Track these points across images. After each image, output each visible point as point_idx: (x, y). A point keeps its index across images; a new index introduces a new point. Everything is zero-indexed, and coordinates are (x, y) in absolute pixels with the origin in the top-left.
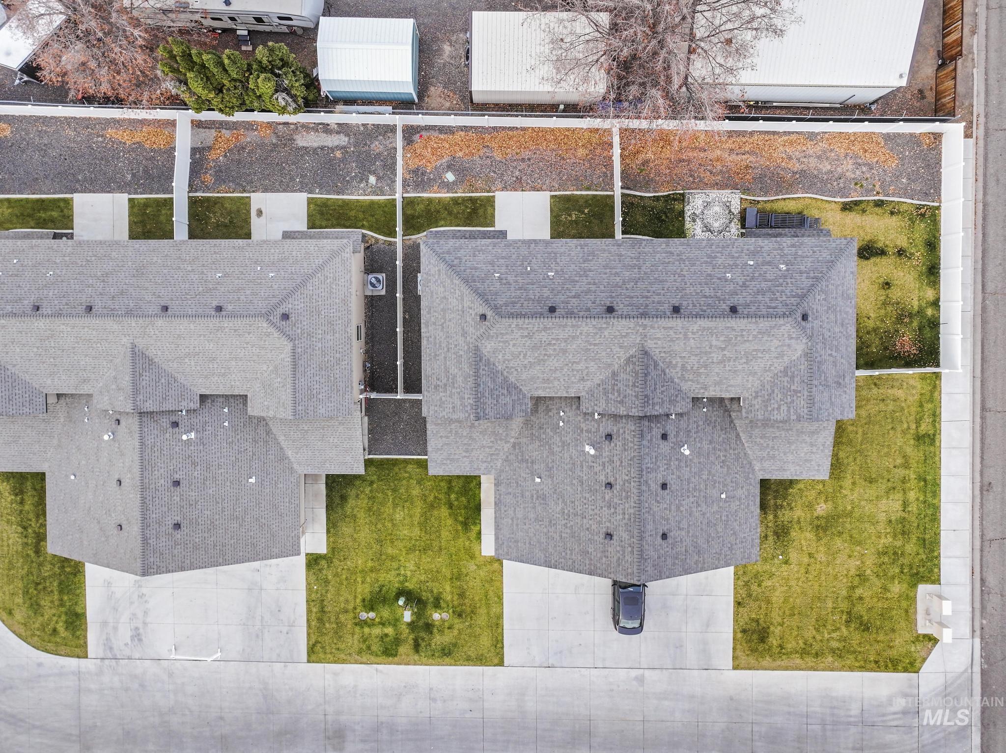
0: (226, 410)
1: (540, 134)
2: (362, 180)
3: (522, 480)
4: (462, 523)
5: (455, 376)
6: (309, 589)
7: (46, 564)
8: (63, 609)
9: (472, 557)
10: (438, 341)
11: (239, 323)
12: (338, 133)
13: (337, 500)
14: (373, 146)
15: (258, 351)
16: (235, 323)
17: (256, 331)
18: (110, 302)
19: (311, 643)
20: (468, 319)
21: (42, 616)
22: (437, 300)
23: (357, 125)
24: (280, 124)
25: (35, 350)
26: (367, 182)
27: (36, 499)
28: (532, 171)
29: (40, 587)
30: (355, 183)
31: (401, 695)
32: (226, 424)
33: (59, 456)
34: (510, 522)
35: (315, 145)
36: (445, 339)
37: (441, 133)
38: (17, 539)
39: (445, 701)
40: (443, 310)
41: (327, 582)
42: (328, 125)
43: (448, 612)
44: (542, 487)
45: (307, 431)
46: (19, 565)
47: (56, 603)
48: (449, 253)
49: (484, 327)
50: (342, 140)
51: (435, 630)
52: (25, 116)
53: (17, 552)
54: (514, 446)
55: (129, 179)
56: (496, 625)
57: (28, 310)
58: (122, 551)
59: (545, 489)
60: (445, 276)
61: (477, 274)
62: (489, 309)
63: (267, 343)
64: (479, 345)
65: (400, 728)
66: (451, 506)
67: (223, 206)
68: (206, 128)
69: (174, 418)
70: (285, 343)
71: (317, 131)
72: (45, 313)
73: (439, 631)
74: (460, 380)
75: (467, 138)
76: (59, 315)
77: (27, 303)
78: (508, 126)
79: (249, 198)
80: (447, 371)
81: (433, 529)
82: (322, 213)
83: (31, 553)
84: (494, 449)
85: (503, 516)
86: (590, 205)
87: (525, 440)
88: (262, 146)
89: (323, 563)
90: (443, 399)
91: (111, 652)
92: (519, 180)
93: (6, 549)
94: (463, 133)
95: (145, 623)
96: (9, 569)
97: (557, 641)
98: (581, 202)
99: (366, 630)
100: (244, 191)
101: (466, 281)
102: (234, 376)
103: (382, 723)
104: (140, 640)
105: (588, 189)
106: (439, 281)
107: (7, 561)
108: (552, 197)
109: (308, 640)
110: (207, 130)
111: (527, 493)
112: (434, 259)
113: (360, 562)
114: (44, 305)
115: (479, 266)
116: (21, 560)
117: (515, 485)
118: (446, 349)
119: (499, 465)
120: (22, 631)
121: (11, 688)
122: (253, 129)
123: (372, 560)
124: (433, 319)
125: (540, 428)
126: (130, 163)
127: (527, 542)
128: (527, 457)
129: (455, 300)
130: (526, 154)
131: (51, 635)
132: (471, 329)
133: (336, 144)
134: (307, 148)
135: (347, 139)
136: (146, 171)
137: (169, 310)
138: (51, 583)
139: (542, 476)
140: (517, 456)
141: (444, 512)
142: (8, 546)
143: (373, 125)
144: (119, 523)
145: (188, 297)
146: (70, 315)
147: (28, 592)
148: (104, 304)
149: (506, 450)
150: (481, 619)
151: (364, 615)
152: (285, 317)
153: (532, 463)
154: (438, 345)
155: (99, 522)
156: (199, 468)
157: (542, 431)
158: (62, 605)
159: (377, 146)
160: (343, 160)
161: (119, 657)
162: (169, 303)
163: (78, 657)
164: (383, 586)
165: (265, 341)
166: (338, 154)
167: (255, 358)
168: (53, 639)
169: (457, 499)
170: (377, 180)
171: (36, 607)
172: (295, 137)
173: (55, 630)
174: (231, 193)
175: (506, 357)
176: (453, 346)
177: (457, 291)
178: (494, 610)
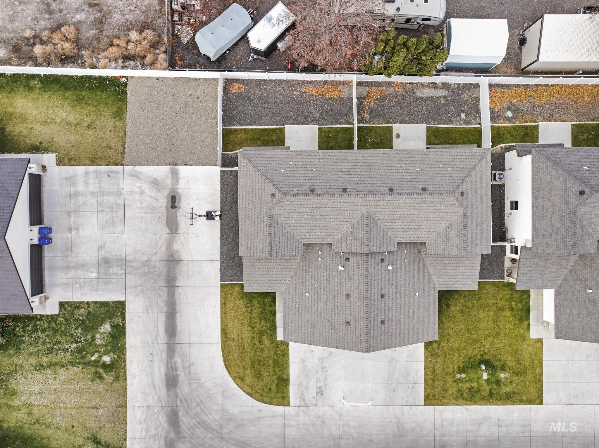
0: (406, 252)
1: (563, 89)
2: (457, 116)
3: (577, 291)
4: (519, 319)
5: (558, 229)
6: (426, 361)
7: (265, 349)
8: (276, 377)
9: (524, 339)
10: (545, 208)
11: (437, 198)
12: (442, 88)
13: (444, 307)
14: (462, 96)
15: (442, 215)
16: (435, 198)
17: (445, 202)
18: (356, 187)
19: (426, 393)
20: (570, 194)
21: (263, 381)
22: (545, 184)
23: (454, 84)
24: (407, 83)
25: (306, 216)
26: (460, 117)
27: (260, 310)
28: (559, 110)
29: (261, 363)
30: (453, 118)
31: (481, 423)
32: (406, 260)
33: (295, 282)
34: (568, 317)
35: (428, 96)
36: (551, 206)
37: (503, 88)
38: (248, 335)
39: (507, 427)
40: (549, 189)
41: (437, 355)
42: (436, 84)
43: (509, 373)
44: (593, 295)
45: (447, 265)
46: (249, 350)
47: (271, 373)
48: (551, 155)
49: (583, 199)
50: (444, 93)
51: (502, 384)
52: (253, 79)
53: (247, 342)
54: (571, 271)
55: (318, 116)
56: (539, 380)
57: (308, 191)
58: (349, 338)
59: (595, 296)
60: (551, 169)
61: (573, 167)
62: (587, 188)
63: (449, 210)
64: (578, 209)
65: (480, 444)
66: (512, 309)
67: (376, 132)
68: (362, 86)
69: (382, 257)
70: (461, 210)
71: (429, 87)
72: (319, 193)
73: (504, 384)
74: (563, 230)
75: (519, 91)
76: (327, 194)
77: (306, 188)
78: (543, 84)
79: (392, 127)
80: (552, 225)
81: (501, 323)
82: (435, 136)
83: (256, 342)
84: (558, 274)
85: (562, 313)
86: (595, 130)
87: (579, 267)
88: (396, 96)
89: (435, 345)
90: (549, 242)
91: (304, 402)
92: (552, 115)
93: (240, 340)
94: (516, 89)
95: (325, 384)
96: (242, 353)
97: (575, 389)
98: (590, 128)
99: (460, 385)
100: (388, 123)
101: (568, 171)
102: (422, 230)
103: (469, 441)
104: (322, 394)
105: (594, 120)
106: (547, 173)
107: (241, 348)
108: (572, 125)
109: (425, 392)
110: (363, 87)
111: (581, 299)
112: (543, 159)
113: (457, 344)
114: (317, 188)
115: (573, 163)
116: (250, 347)
117: (571, 294)
118: (551, 213)
119: (559, 283)
120: (249, 390)
121: (242, 425)
122: (391, 86)
123: (464, 342)
124: (541, 195)
125: (592, 260)
126: (318, 107)
127: (581, 328)
128: (581, 278)
129: (559, 183)
130: (554, 100)
131: (267, 392)
132: (572, 200)
133: (440, 95)
134: (423, 98)
135: (447, 92)
136: (327, 111)
137: (394, 190)
138: (268, 361)
139: (593, 288)
140: (573, 277)
141: (508, 313)
142: (242, 338)
143: (463, 84)
144: (347, 321)
145: (403, 183)
146: (334, 194)
147: (254, 366)
148: (352, 187)
149: (565, 274)
150: (529, 377)
151: (458, 376)
152: (462, 194)
153: (585, 281)
154: (545, 211)
155: (329, 321)
156: (393, 287)
157: (593, 262)
158: (275, 373)
159: (465, 97)
160: (444, 105)
161: (309, 405)
162: (392, 186)
163: (284, 406)
164: (471, 358)
165: (449, 209)
166: (443, 101)
167: (439, 219)
168: (269, 395)
169: (516, 305)
170: (466, 116)
171: (259, 376)
172: (416, 91)
173: (270, 389)
174: (380, 124)
175: (591, 217)
176: (557, 211)
177: (561, 178)
178: (538, 371)
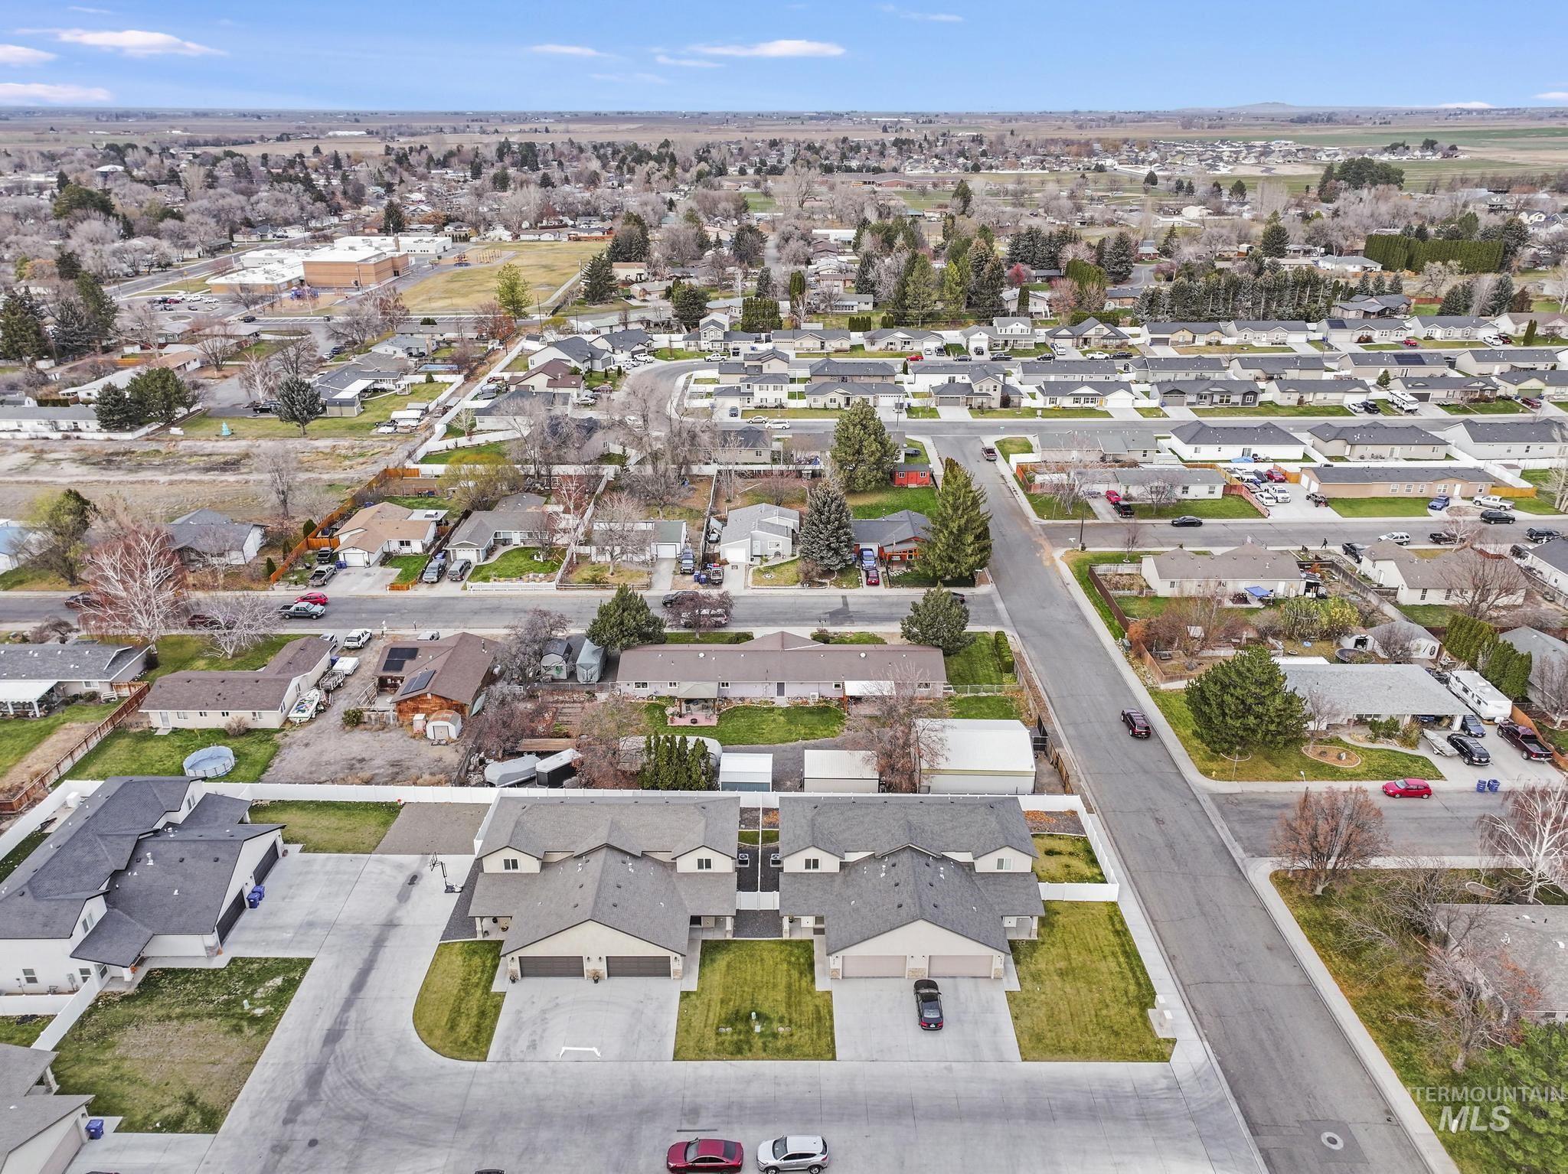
7: (473, 1001)
21: (458, 1033)
29: (463, 1015)
31: (750, 1081)
39: (787, 1085)
46: (450, 1002)
47: (473, 1024)
83: (464, 994)
91: (507, 1057)
95: (542, 1037)
104: (534, 1049)
116: (453, 1000)
120: (434, 1043)
121: (410, 1084)
131: (460, 1046)
138: (473, 1012)
161: (513, 1060)
163: (479, 1061)
168: (461, 1049)
171: (454, 1028)
173: (463, 1043)
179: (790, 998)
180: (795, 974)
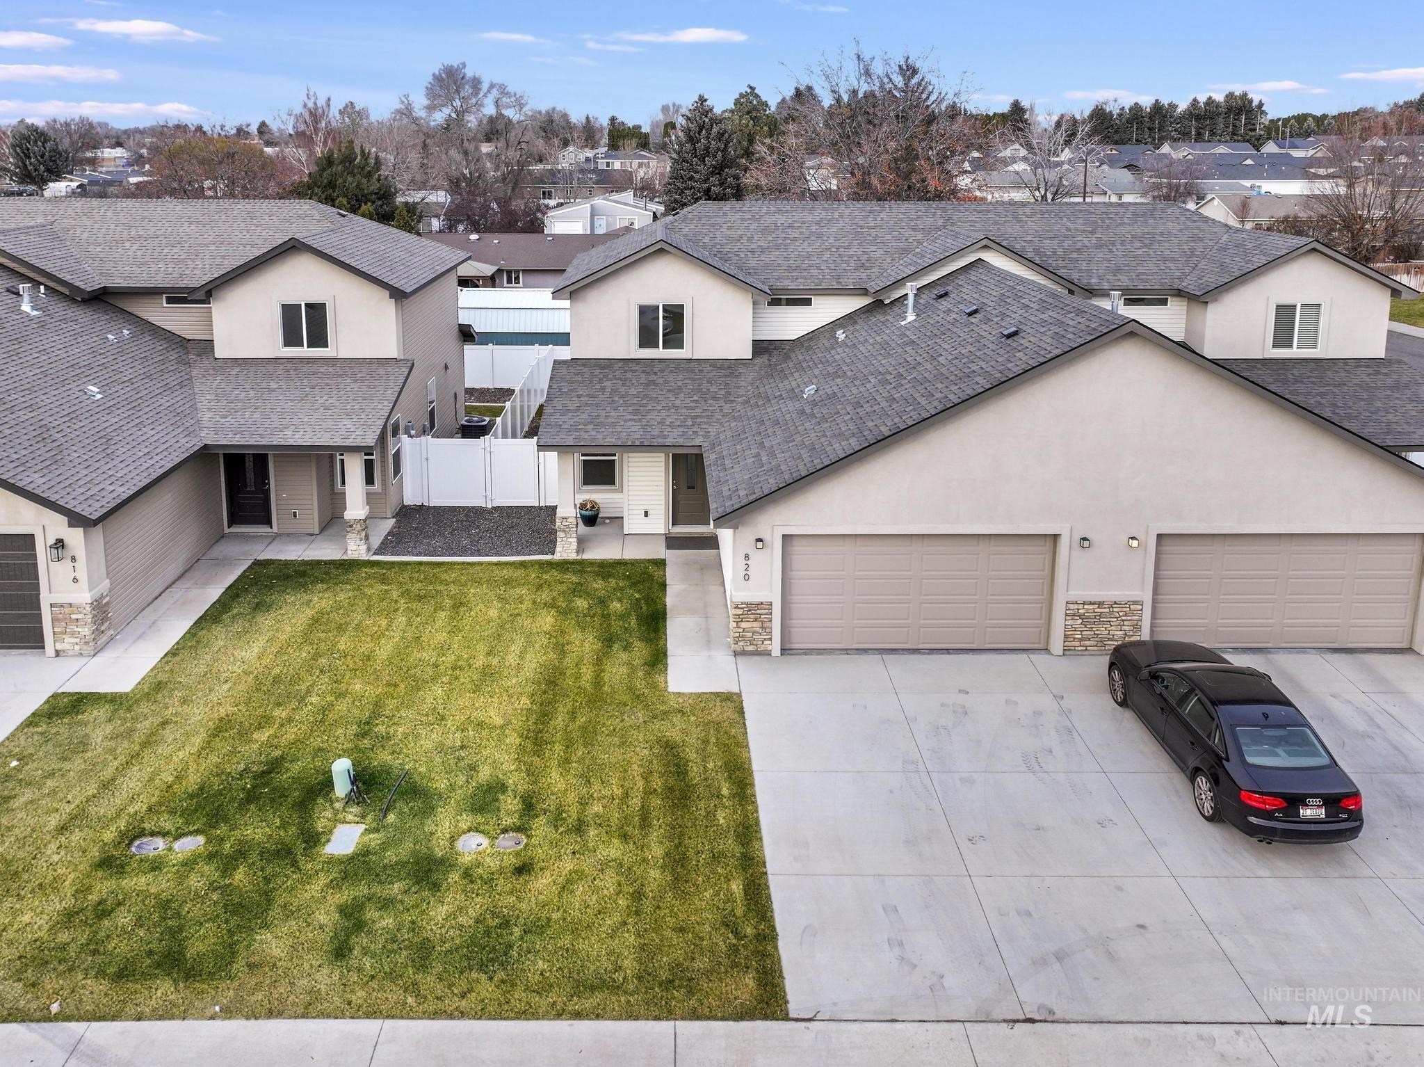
179: (544, 716)
180: (584, 644)
